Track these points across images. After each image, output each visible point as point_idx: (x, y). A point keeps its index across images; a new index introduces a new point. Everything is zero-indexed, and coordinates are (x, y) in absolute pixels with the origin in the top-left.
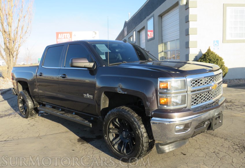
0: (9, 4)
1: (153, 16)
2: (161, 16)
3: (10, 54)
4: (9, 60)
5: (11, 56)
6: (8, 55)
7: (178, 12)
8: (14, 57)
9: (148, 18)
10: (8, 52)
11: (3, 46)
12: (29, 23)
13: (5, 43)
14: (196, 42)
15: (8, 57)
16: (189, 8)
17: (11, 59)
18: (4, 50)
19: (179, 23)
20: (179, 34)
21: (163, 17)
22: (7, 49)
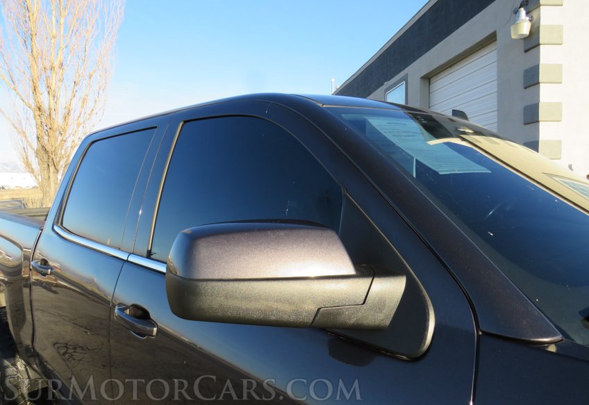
0: (54, 44)
1: (405, 79)
2: (428, 78)
3: (50, 164)
4: (47, 177)
5: (52, 168)
6: (46, 166)
7: (496, 59)
8: (57, 171)
9: (387, 84)
10: (46, 159)
11: (35, 145)
12: (101, 91)
13: (38, 138)
14: (559, 142)
15: (44, 170)
16: (538, 45)
17: (51, 175)
18: (37, 153)
19: (496, 90)
20: (496, 120)
21: (432, 80)
22: (43, 152)
